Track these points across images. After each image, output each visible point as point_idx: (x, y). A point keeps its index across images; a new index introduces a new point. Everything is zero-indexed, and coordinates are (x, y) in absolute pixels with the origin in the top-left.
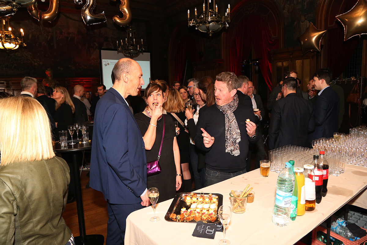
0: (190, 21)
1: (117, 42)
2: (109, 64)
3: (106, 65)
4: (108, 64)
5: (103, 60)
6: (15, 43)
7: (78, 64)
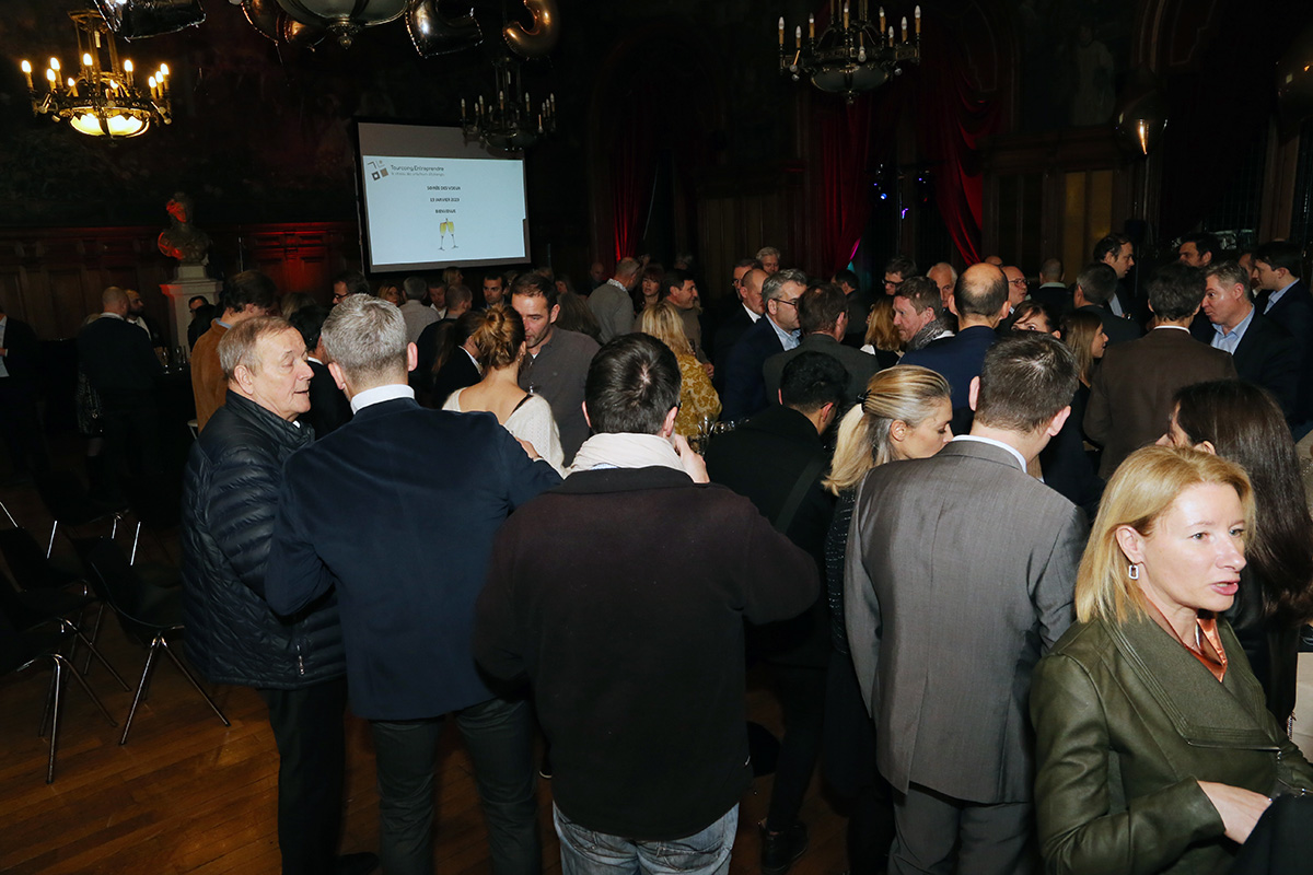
0: (784, 54)
1: (463, 102)
2: (387, 174)
3: (376, 176)
4: (385, 173)
5: (366, 159)
6: (142, 115)
7: (273, 174)
